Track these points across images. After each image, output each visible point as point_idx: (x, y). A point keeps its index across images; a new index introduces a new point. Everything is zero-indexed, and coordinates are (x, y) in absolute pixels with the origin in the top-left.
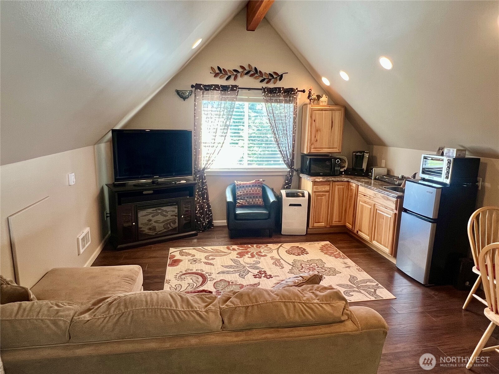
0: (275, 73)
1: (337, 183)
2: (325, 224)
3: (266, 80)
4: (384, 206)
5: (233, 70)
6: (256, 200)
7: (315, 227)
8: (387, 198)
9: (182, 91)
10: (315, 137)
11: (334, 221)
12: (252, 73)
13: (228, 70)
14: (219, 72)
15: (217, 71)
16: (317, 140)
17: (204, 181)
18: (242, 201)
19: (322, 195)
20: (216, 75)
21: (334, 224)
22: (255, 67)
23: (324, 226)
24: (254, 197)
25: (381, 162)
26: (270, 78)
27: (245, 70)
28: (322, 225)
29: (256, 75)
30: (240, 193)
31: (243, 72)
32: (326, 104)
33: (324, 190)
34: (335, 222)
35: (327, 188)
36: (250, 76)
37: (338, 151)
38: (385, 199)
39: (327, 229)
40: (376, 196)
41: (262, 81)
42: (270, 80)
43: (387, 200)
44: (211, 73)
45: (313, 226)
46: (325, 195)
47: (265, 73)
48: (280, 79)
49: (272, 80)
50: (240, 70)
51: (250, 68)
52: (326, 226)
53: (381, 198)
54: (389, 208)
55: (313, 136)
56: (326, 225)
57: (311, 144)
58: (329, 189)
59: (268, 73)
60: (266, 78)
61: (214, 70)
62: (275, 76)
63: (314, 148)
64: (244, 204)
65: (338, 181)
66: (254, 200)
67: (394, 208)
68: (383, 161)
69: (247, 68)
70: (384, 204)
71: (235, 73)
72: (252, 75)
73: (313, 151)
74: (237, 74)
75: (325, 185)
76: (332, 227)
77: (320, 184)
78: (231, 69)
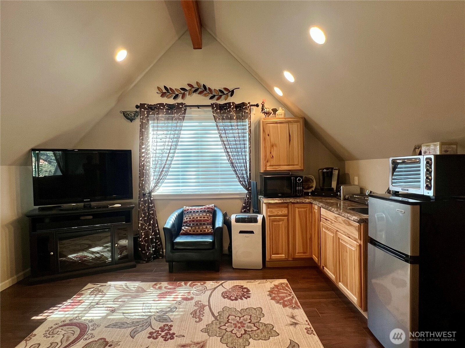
0: (226, 89)
1: (296, 205)
2: (285, 256)
3: (216, 97)
4: (346, 234)
5: (180, 89)
6: (203, 227)
7: (272, 259)
8: (348, 222)
9: (127, 112)
10: (271, 153)
11: (297, 251)
12: (200, 90)
13: (175, 89)
14: (166, 92)
15: (164, 91)
16: (273, 157)
17: (150, 205)
18: (187, 227)
19: (279, 220)
20: (163, 95)
21: (297, 255)
22: (203, 84)
23: (285, 259)
24: (201, 224)
25: (354, 180)
26: (220, 94)
27: (194, 88)
28: (281, 256)
29: (205, 92)
30: (187, 219)
31: (190, 90)
32: (282, 116)
33: (280, 213)
34: (298, 253)
35: (284, 211)
36: (198, 94)
37: (300, 169)
38: (346, 224)
39: (290, 262)
40: (337, 220)
41: (211, 98)
42: (221, 96)
43: (348, 226)
44: (157, 93)
45: (270, 259)
46: (283, 220)
47: (215, 89)
48: (232, 95)
49: (223, 97)
50: (188, 88)
51: (198, 85)
52: (287, 259)
53: (342, 222)
54: (353, 237)
55: (268, 153)
56: (287, 257)
57: (266, 161)
58: (286, 212)
59: (218, 89)
60: (216, 94)
61: (161, 90)
62: (225, 92)
63: (270, 166)
64: (188, 231)
65: (297, 203)
66: (201, 228)
67: (357, 237)
68: (356, 178)
69: (196, 86)
70: (346, 231)
71: (183, 92)
72: (200, 93)
73: (269, 169)
74: (184, 93)
75: (282, 207)
76: (295, 259)
77: (275, 207)
78: (179, 88)
